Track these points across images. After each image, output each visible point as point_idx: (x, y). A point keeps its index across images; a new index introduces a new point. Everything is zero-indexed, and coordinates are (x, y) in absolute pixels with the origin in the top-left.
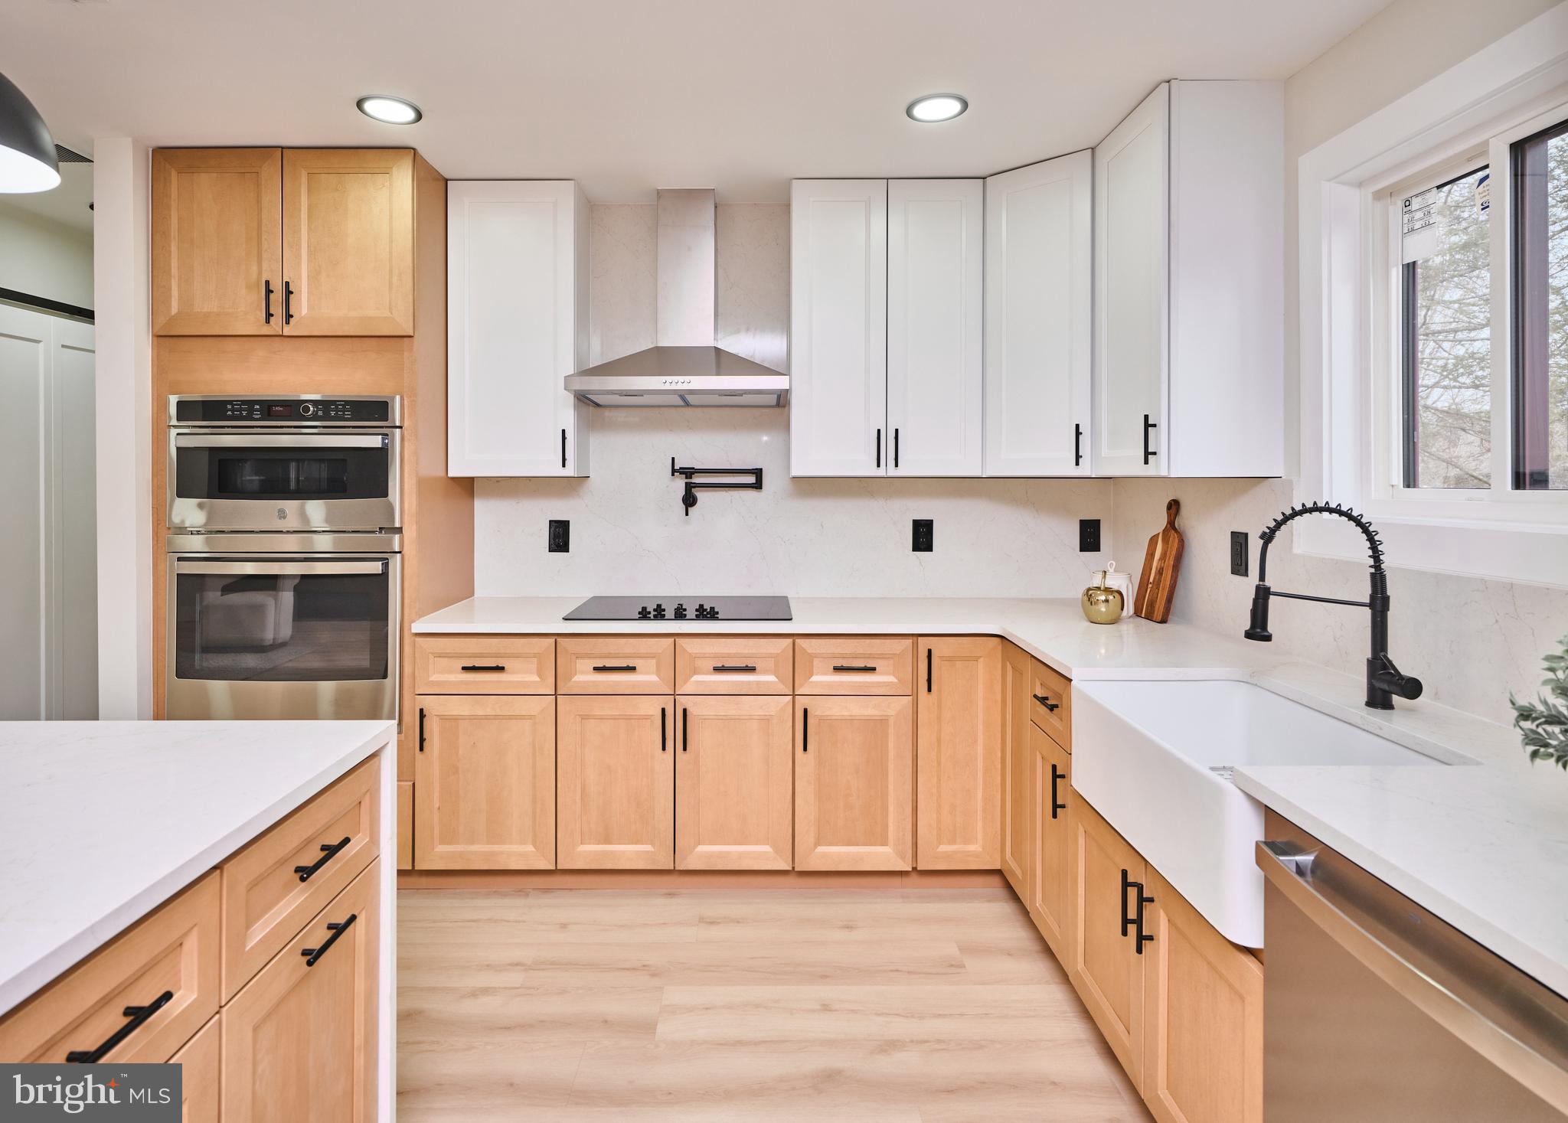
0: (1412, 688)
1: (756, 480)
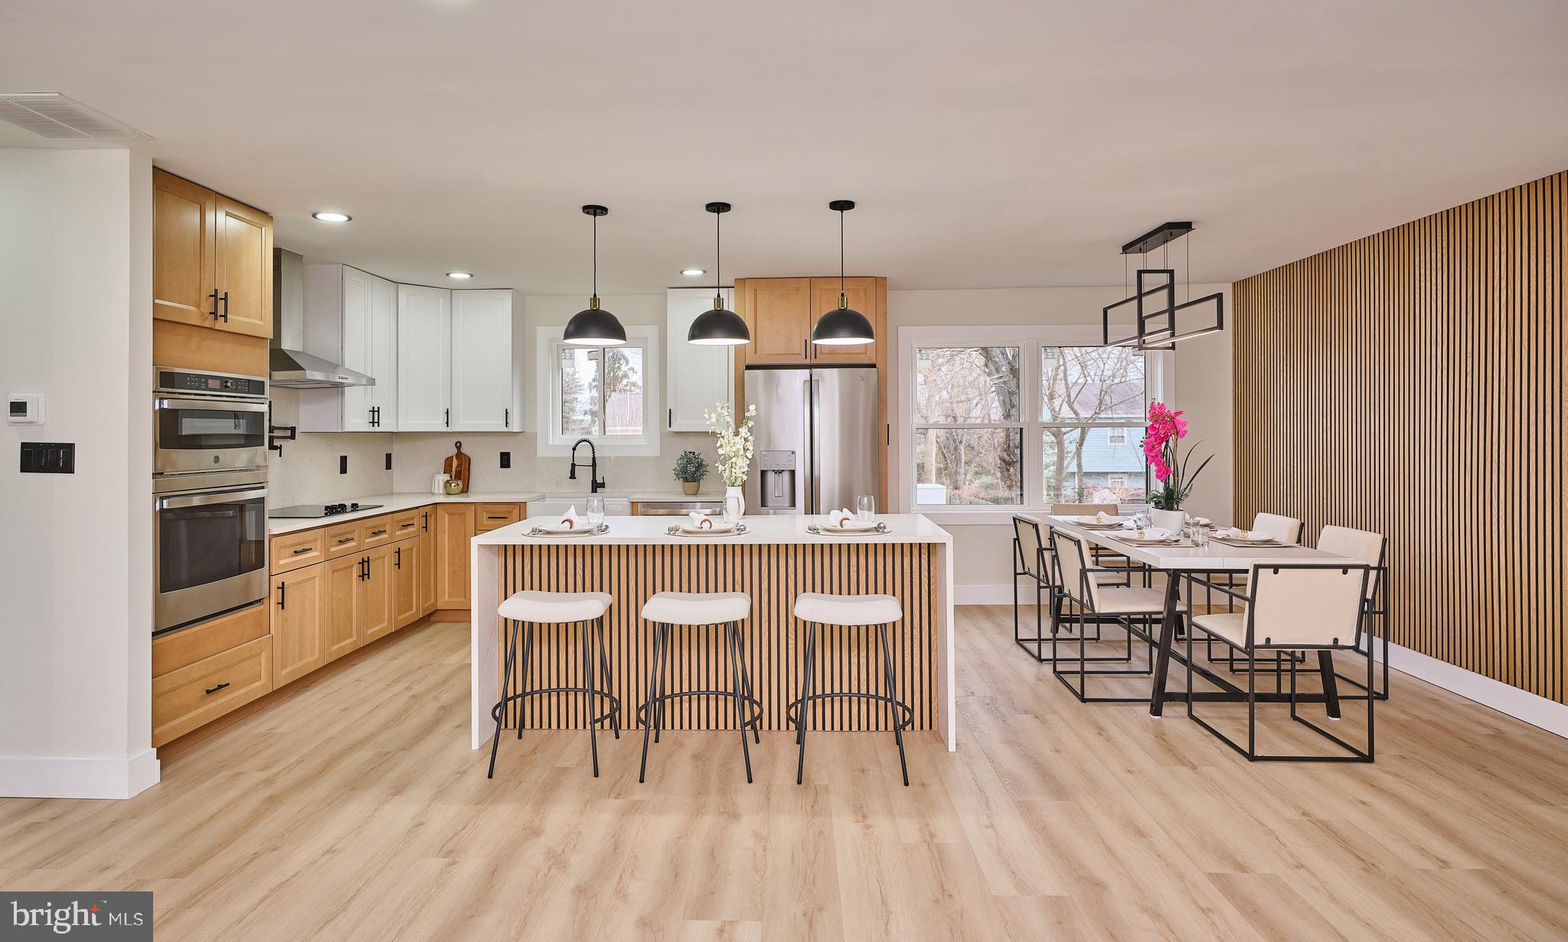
0: (600, 486)
1: (292, 434)
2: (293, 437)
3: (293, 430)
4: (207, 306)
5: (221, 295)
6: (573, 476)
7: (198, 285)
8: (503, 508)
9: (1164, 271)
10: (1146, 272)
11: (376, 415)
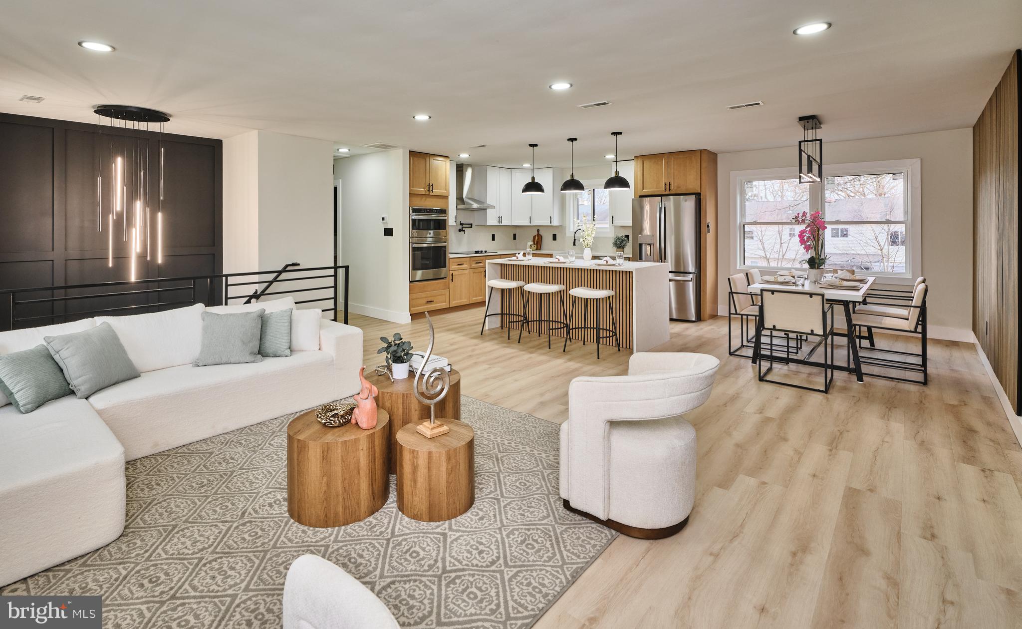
1: (471, 226)
2: (471, 227)
3: (471, 224)
4: (427, 188)
5: (431, 185)
6: (574, 244)
7: (425, 182)
9: (816, 140)
10: (805, 141)
11: (500, 219)
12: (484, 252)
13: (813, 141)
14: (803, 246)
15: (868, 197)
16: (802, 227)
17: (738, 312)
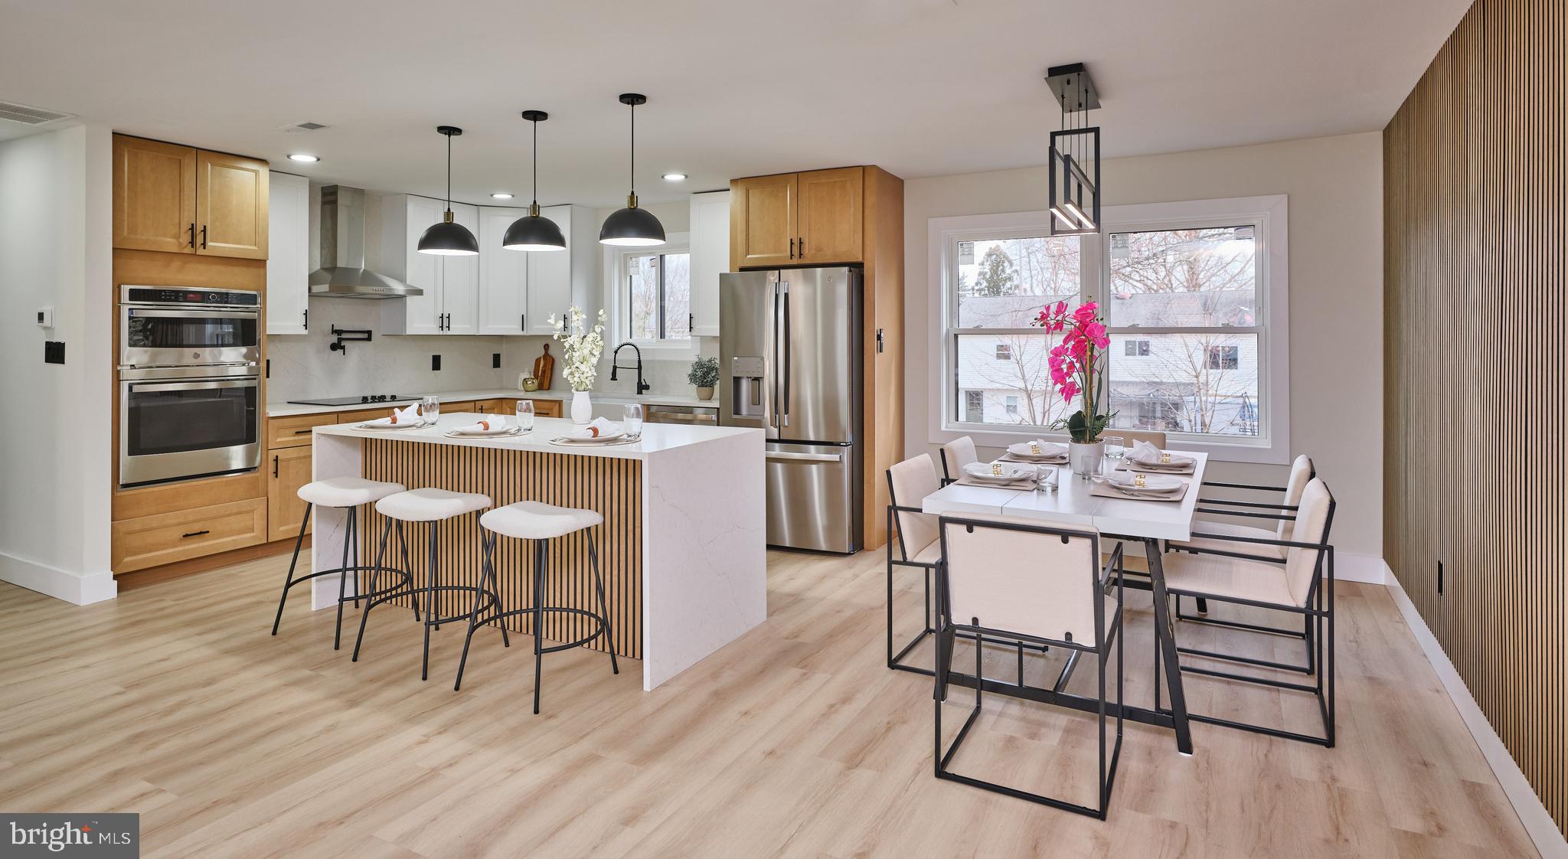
0: (647, 387)
1: (368, 336)
2: (369, 339)
3: (369, 333)
4: (186, 238)
5: (200, 228)
6: (614, 378)
7: (177, 221)
8: (547, 405)
9: (1087, 130)
10: (1063, 133)
11: (444, 320)
12: (388, 399)
13: (1079, 131)
14: (1059, 386)
15: (1177, 291)
16: (1058, 340)
17: (909, 558)
